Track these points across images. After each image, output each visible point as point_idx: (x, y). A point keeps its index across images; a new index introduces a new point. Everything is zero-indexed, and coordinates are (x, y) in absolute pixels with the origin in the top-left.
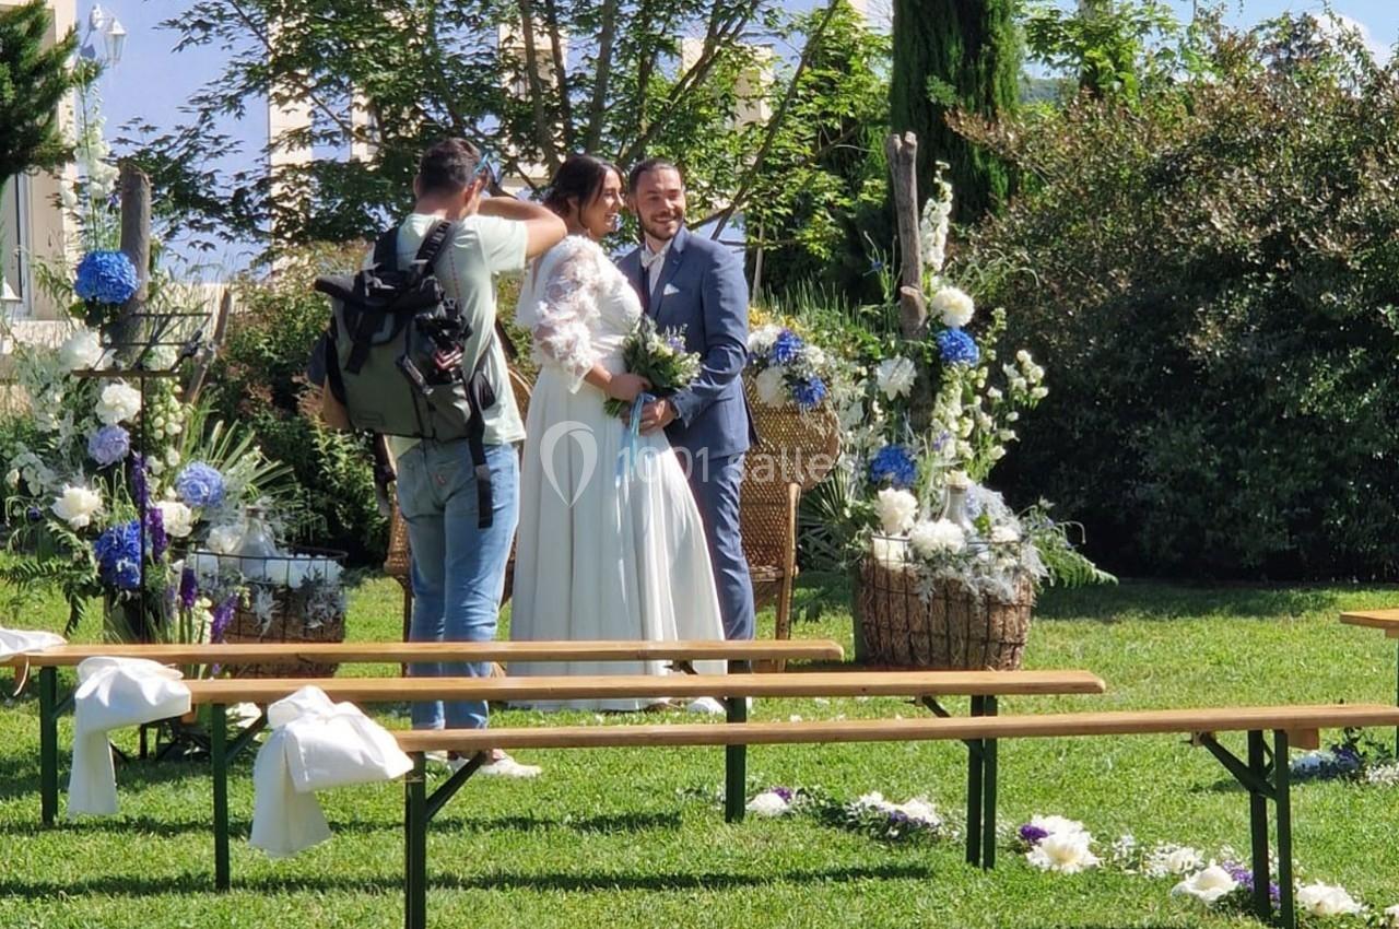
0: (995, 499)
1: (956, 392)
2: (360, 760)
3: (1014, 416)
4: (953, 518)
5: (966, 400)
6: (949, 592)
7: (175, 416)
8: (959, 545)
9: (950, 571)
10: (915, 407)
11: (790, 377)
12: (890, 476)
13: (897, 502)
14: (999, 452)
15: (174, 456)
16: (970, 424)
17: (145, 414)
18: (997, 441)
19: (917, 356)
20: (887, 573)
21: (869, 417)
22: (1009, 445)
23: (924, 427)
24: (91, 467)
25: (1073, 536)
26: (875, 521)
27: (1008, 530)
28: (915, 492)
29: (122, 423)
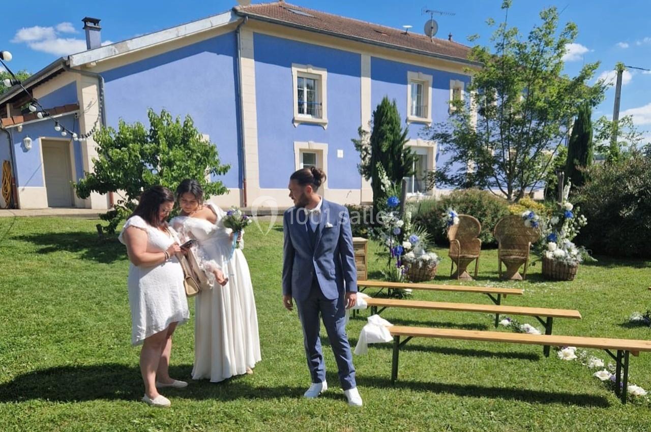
0: (573, 245)
1: (567, 223)
2: (379, 338)
3: (579, 228)
4: (563, 249)
5: (569, 225)
6: (561, 264)
7: (409, 226)
8: (563, 255)
9: (561, 260)
10: (558, 227)
11: (531, 222)
12: (552, 240)
13: (552, 245)
14: (575, 235)
15: (409, 234)
16: (570, 230)
17: (404, 225)
18: (576, 233)
19: (560, 216)
20: (548, 259)
21: (548, 227)
22: (578, 234)
23: (560, 230)
24: (394, 235)
25: (589, 252)
26: (547, 249)
27: (575, 251)
28: (556, 243)
29: (399, 227)
